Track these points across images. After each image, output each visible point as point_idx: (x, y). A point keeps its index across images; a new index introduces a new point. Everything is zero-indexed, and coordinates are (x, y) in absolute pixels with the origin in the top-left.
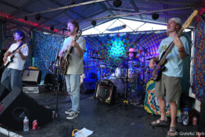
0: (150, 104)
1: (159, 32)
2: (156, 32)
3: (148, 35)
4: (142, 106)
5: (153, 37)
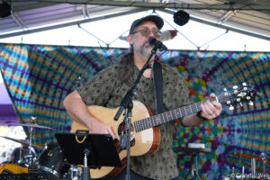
1: (262, 56)
2: (255, 57)
3: (236, 63)
5: (248, 68)
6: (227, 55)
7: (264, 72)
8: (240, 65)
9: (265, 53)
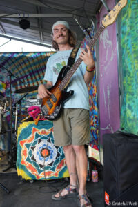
0: (27, 164)
1: (33, 55)
2: (28, 55)
3: (16, 59)
4: (13, 171)
5: (24, 62)
6: (10, 55)
7: (34, 64)
8: (19, 61)
9: (34, 53)
